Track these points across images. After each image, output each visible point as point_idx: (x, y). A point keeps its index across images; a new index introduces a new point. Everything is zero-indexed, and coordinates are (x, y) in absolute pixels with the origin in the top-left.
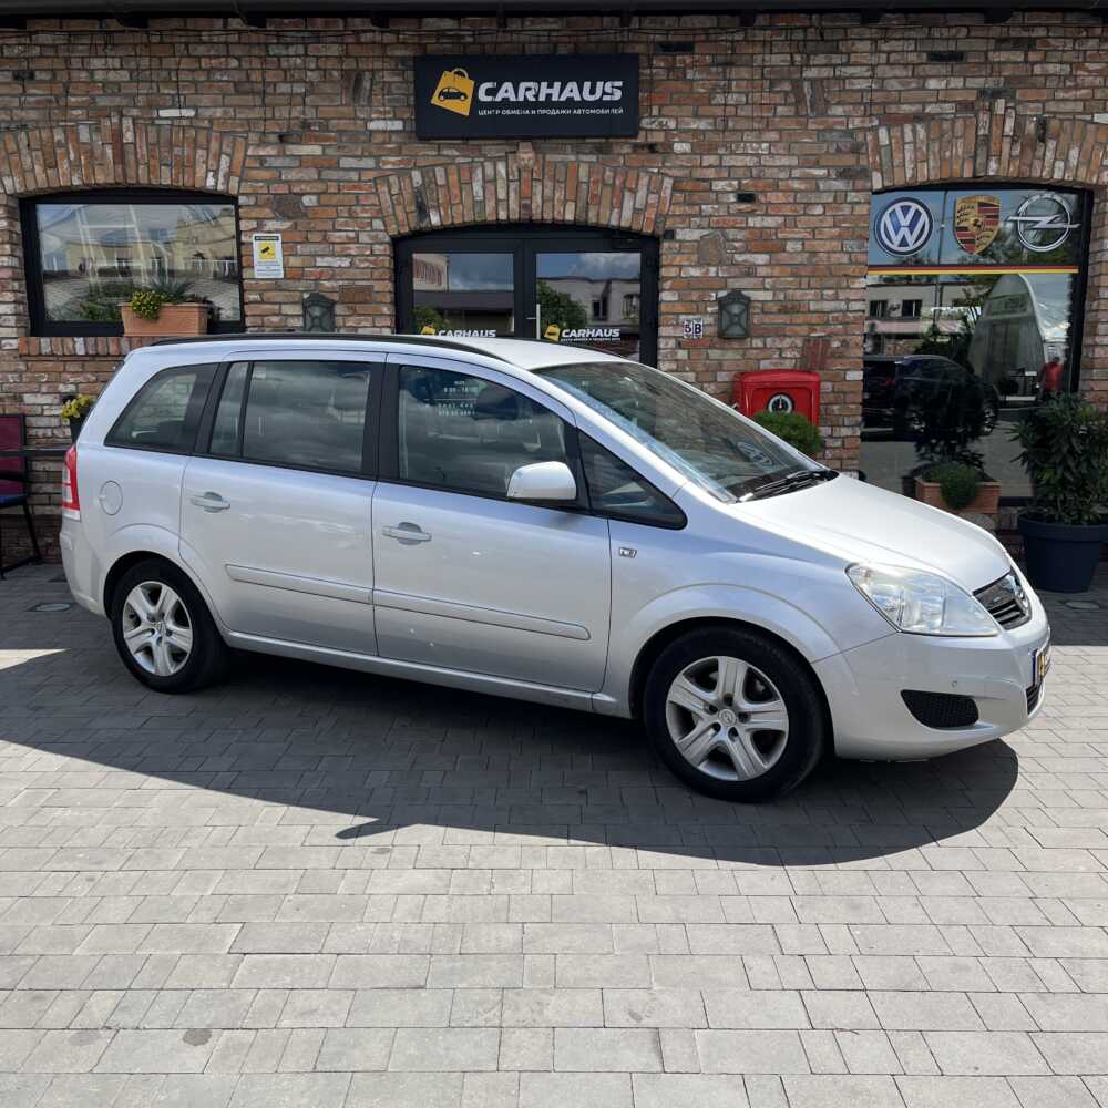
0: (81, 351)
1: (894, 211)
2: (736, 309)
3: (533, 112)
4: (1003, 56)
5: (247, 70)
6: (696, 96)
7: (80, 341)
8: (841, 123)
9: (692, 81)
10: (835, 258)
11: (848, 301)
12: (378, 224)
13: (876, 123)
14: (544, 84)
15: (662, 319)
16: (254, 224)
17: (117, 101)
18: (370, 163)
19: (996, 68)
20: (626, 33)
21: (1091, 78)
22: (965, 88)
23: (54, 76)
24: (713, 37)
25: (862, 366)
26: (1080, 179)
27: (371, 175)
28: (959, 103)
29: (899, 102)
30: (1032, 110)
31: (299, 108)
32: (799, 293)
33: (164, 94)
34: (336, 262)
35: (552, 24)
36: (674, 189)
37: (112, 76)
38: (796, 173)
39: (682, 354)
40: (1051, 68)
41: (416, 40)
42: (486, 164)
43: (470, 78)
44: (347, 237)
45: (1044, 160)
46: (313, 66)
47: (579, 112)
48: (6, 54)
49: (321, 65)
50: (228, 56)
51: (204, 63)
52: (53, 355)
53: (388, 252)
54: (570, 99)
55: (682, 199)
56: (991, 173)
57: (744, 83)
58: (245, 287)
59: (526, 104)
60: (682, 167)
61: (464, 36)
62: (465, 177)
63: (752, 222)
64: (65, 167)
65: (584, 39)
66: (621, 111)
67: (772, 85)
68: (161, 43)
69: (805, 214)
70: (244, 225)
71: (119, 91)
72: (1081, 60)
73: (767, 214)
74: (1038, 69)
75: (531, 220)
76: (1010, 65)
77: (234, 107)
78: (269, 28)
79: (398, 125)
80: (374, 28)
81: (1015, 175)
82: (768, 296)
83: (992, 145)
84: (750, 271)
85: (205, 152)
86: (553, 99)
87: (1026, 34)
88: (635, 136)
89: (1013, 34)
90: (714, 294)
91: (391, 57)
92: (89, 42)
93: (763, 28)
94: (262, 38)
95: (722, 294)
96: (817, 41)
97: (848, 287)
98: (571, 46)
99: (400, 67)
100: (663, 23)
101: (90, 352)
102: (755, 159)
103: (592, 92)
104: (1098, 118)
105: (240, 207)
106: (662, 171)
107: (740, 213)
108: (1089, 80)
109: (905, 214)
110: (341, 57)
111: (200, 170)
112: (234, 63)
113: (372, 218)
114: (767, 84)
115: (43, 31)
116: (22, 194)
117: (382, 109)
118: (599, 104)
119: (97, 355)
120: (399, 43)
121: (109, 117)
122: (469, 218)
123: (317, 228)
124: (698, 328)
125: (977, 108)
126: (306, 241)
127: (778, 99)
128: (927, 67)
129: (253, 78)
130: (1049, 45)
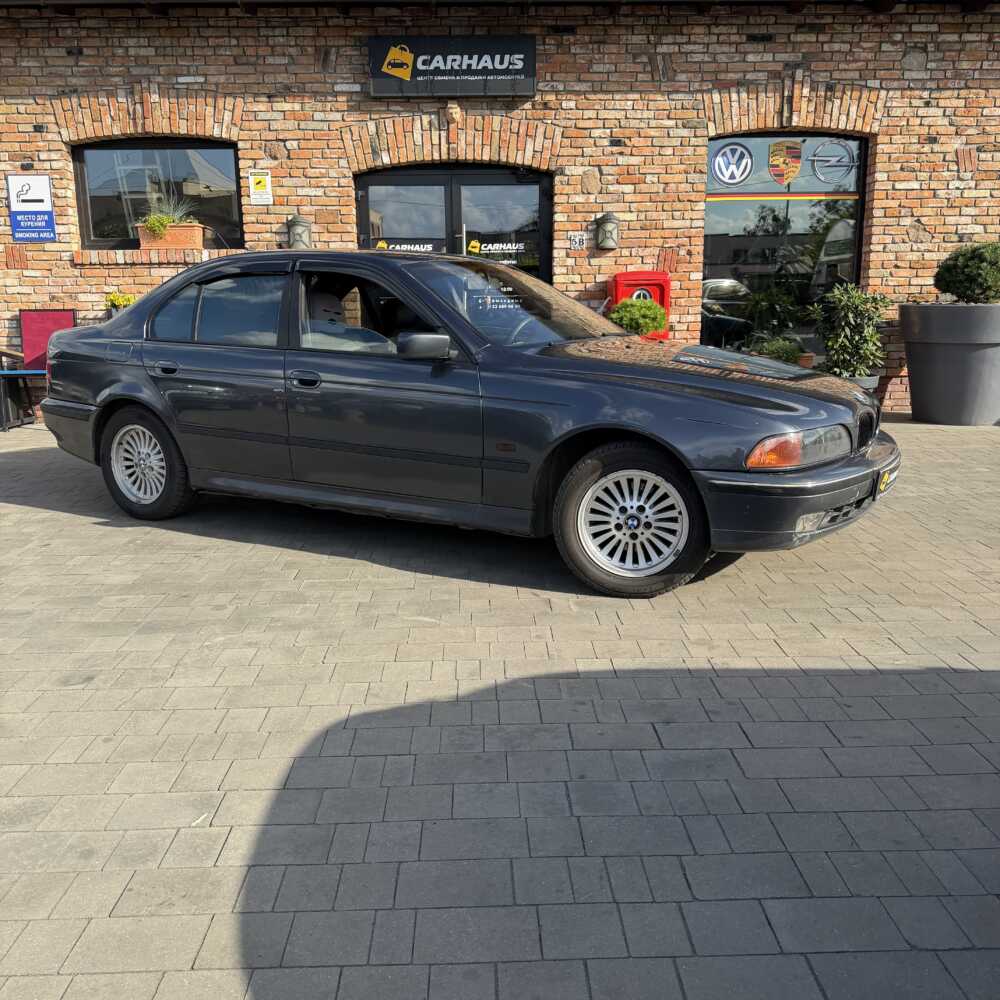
0: (121, 261)
1: (725, 152)
2: (610, 227)
3: (458, 78)
4: (800, 38)
5: (244, 46)
6: (578, 65)
7: (120, 252)
8: (685, 87)
9: (575, 54)
10: (683, 187)
11: (691, 219)
12: (343, 163)
13: (710, 86)
14: (466, 57)
15: (556, 235)
16: (251, 163)
17: (145, 71)
18: (338, 116)
19: (797, 47)
20: (526, 19)
21: (865, 54)
22: (774, 61)
23: (98, 51)
24: (589, 23)
25: (702, 269)
26: (857, 129)
27: (338, 125)
28: (768, 72)
29: (727, 72)
30: (823, 77)
31: (283, 75)
32: (655, 214)
33: (182, 66)
34: (312, 192)
35: (471, 12)
36: (563, 137)
37: (143, 52)
38: (653, 123)
39: (570, 262)
40: (836, 47)
41: (369, 24)
42: (424, 117)
43: (411, 52)
44: (320, 173)
45: (831, 115)
46: (293, 43)
47: (492, 78)
48: (60, 34)
49: (298, 42)
50: (229, 37)
51: (211, 42)
52: (100, 264)
53: (352, 184)
54: (485, 68)
55: (568, 143)
56: (794, 124)
57: (613, 57)
58: (244, 211)
59: (452, 72)
60: (569, 119)
61: (404, 21)
62: (409, 128)
63: (621, 160)
64: (109, 121)
65: (495, 23)
66: (523, 77)
67: (635, 56)
68: (179, 26)
69: (660, 154)
70: (242, 164)
71: (148, 62)
72: (857, 40)
73: (631, 155)
74: (826, 47)
75: (457, 161)
76: (806, 45)
77: (234, 74)
78: (259, 15)
79: (357, 88)
80: (338, 15)
81: (811, 125)
82: (632, 217)
83: (794, 104)
84: (621, 198)
85: (212, 109)
86: (474, 67)
87: (817, 21)
88: (534, 97)
89: (808, 21)
90: (593, 216)
91: (351, 37)
92: (124, 26)
93: (626, 16)
94: (254, 22)
95: (599, 215)
96: (664, 25)
97: (692, 210)
98: (485, 28)
99: (358, 44)
100: (552, 11)
101: (128, 261)
102: (623, 113)
103: (502, 63)
104: (871, 83)
105: (238, 150)
106: (554, 122)
107: (612, 153)
108: (864, 55)
109: (733, 156)
110: (313, 37)
111: (210, 121)
112: (234, 42)
113: (339, 158)
114: (630, 57)
115: (91, 18)
116: (74, 141)
117: (345, 76)
118: (506, 72)
119: (133, 264)
120: (356, 26)
121: (140, 82)
122: (411, 158)
123: (298, 165)
124: (581, 242)
125: (782, 76)
126: (291, 176)
127: (639, 68)
128: (746, 45)
129: (248, 53)
130: (835, 29)
